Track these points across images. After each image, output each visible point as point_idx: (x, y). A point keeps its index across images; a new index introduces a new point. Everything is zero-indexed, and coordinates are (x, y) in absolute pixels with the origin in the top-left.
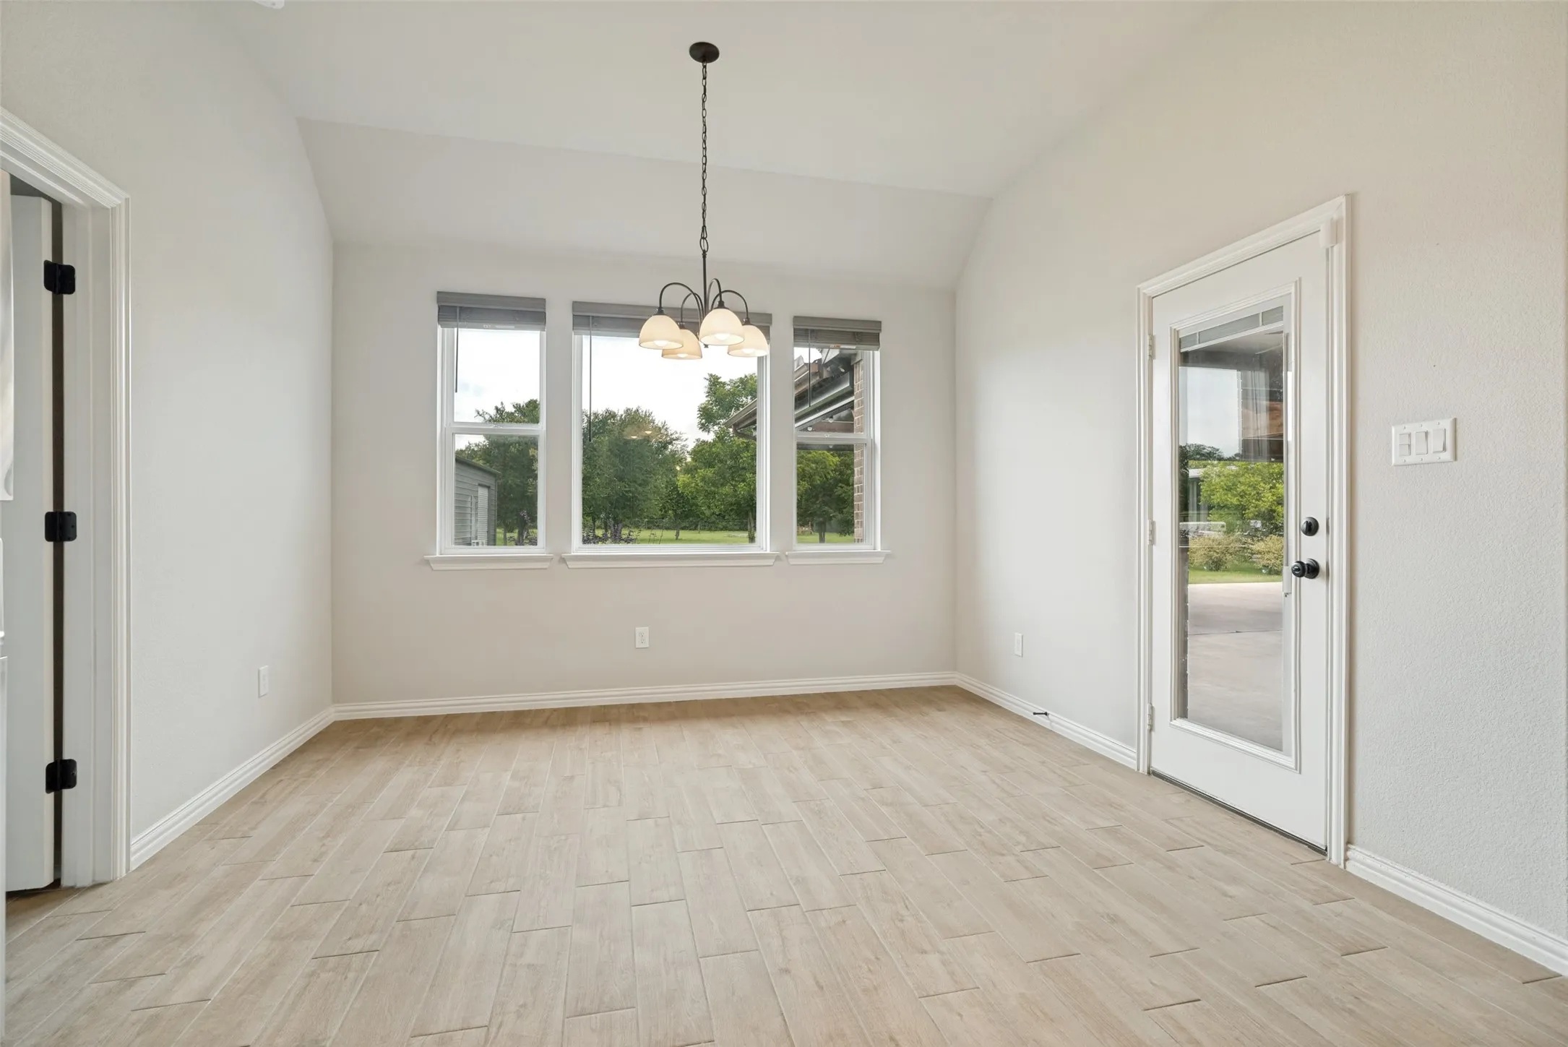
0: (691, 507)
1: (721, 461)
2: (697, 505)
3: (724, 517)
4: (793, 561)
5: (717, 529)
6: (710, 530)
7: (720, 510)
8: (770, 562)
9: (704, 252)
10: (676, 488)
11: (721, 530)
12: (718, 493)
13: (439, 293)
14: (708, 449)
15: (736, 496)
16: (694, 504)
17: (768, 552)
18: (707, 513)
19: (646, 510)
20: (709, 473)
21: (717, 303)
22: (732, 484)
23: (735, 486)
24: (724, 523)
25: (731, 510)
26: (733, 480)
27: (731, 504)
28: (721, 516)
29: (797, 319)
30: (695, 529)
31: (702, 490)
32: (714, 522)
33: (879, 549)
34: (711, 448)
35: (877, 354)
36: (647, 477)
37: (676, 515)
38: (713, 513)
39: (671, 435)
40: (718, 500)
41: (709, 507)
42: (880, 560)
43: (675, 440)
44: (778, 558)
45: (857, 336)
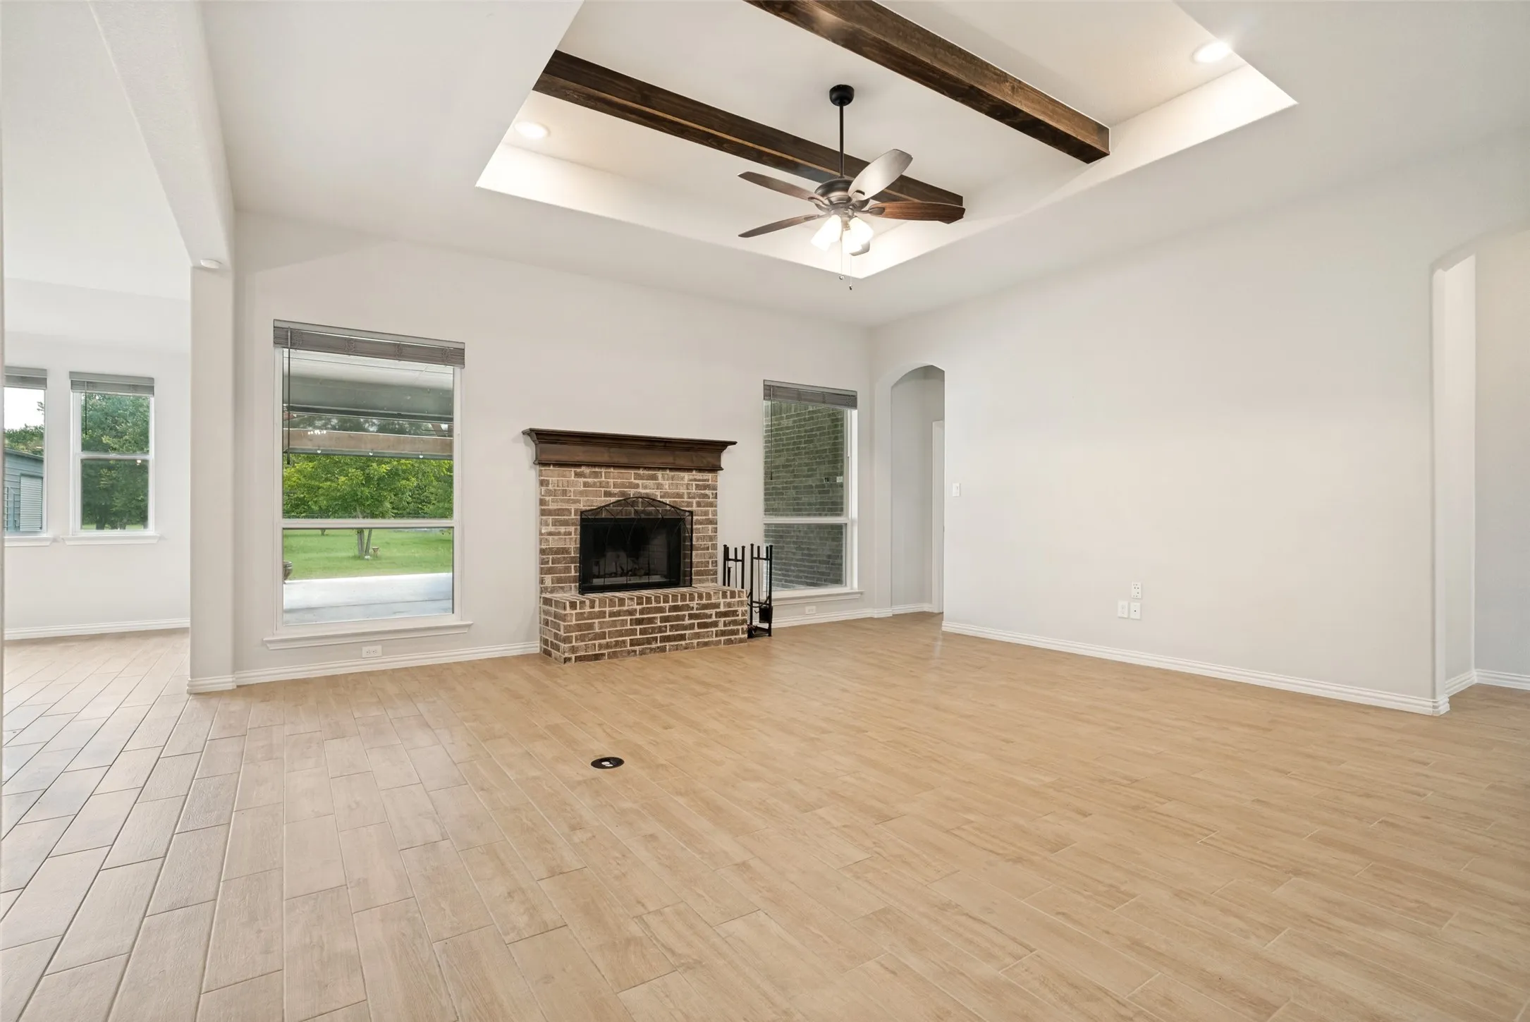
33: (153, 534)
42: (153, 541)
45: (135, 388)
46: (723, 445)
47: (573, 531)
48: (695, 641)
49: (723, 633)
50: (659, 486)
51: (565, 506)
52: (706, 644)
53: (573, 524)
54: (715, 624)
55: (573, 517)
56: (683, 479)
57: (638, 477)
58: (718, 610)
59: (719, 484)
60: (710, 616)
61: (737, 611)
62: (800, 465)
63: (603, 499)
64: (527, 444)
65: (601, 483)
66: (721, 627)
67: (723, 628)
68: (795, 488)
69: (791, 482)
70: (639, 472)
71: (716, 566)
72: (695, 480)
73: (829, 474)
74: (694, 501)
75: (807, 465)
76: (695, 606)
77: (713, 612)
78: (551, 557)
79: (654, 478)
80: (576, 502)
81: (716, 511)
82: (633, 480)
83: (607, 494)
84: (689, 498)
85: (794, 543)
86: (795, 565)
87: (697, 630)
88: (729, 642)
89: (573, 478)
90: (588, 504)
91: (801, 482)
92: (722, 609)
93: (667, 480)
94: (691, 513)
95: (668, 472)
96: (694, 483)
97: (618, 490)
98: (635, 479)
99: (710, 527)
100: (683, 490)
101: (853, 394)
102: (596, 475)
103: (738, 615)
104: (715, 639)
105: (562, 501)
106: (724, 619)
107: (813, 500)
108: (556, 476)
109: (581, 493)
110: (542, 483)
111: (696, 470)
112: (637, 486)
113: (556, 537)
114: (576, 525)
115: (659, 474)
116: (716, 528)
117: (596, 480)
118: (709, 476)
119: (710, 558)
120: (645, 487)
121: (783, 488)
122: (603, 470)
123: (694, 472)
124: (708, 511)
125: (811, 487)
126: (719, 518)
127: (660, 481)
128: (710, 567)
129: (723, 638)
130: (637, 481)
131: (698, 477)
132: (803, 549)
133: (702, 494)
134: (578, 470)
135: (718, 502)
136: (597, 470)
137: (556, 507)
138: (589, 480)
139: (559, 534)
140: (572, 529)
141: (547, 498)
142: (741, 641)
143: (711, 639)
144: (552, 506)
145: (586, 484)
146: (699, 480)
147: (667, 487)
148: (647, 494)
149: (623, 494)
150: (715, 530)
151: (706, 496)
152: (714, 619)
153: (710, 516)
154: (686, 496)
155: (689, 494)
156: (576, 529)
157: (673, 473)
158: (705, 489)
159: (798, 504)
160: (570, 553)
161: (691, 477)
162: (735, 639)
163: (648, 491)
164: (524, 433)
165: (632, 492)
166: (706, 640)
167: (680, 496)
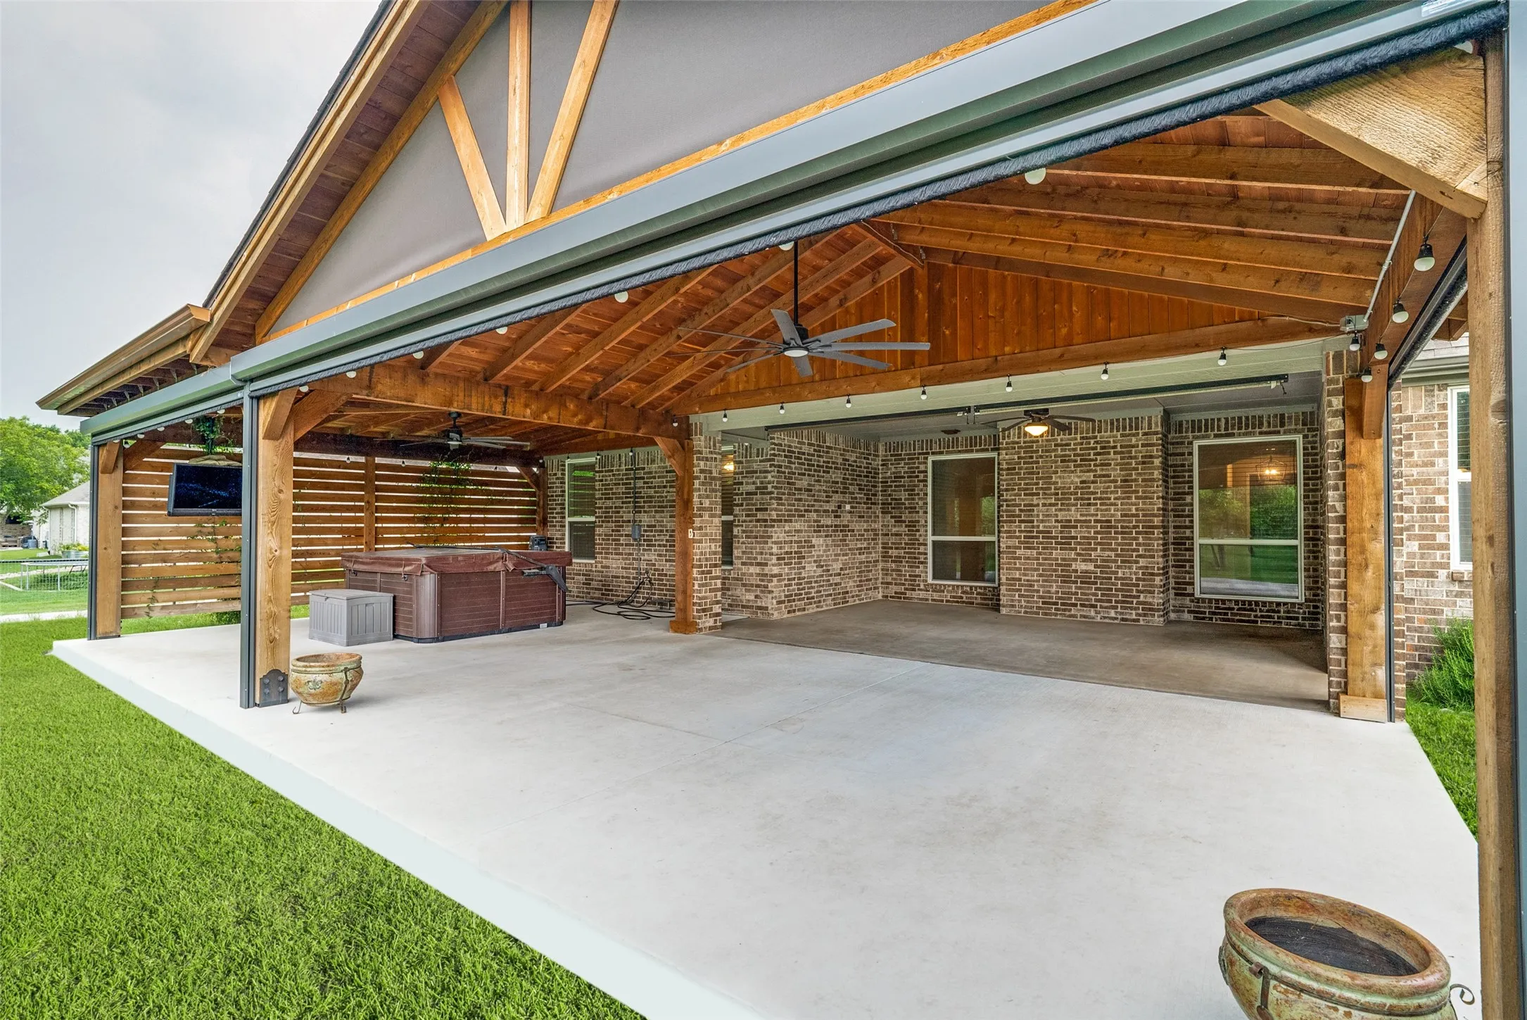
62: (819, 491)
68: (816, 511)
69: (813, 506)
73: (841, 502)
75: (825, 492)
85: (815, 561)
86: (816, 582)
91: (821, 506)
107: (829, 523)
121: (806, 511)
125: (828, 511)
132: (822, 566)
159: (818, 526)
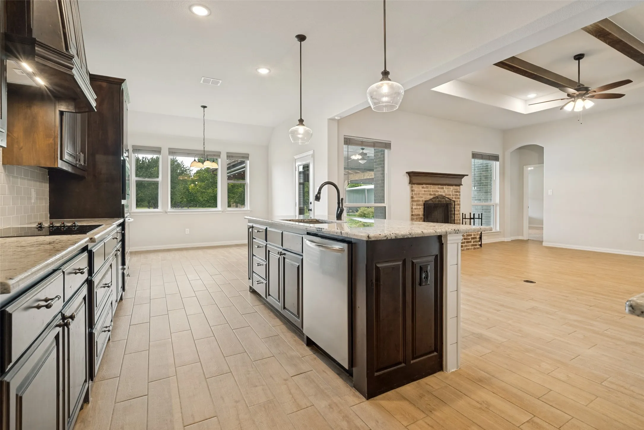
0: (194, 197)
1: (207, 180)
2: (197, 197)
3: (209, 202)
4: (227, 212)
5: (206, 207)
6: (203, 207)
7: (207, 199)
8: (221, 213)
9: (204, 148)
10: (188, 190)
11: (208, 207)
12: (206, 192)
13: (133, 146)
14: (202, 175)
15: (214, 194)
16: (196, 196)
17: (220, 210)
18: (202, 200)
19: (174, 199)
20: (203, 184)
21: (207, 160)
22: (212, 189)
23: (213, 189)
24: (209, 204)
25: (212, 199)
26: (212, 187)
27: (212, 197)
28: (208, 201)
29: (227, 153)
30: (196, 207)
31: (199, 191)
32: (204, 204)
33: (249, 209)
34: (203, 175)
35: (248, 161)
36: (175, 185)
37: (187, 200)
38: (204, 200)
39: (186, 168)
40: (206, 195)
41: (202, 198)
42: (249, 212)
43: (187, 170)
44: (223, 212)
45: (243, 157)
46: (463, 176)
47: (421, 208)
48: (465, 248)
49: (473, 245)
50: (444, 192)
51: (419, 199)
52: (468, 249)
53: (421, 205)
54: (470, 242)
55: (421, 203)
56: (451, 189)
57: (439, 188)
58: (472, 237)
59: (461, 191)
60: (469, 239)
61: (476, 237)
63: (429, 196)
64: (407, 177)
65: (428, 190)
66: (472, 243)
67: (473, 243)
70: (439, 186)
71: (460, 221)
72: (454, 189)
74: (454, 197)
76: (465, 235)
77: (470, 237)
78: (415, 217)
79: (443, 188)
80: (422, 197)
81: (460, 200)
82: (437, 189)
83: (430, 195)
84: (452, 196)
87: (466, 244)
88: (475, 249)
89: (421, 189)
90: (425, 198)
92: (473, 236)
93: (447, 189)
94: (454, 202)
95: (447, 186)
96: (454, 190)
97: (433, 193)
98: (438, 189)
99: (458, 206)
100: (451, 193)
101: (498, 156)
102: (427, 188)
103: (477, 239)
104: (471, 247)
105: (419, 197)
106: (473, 240)
108: (416, 188)
109: (424, 194)
110: (412, 191)
111: (455, 185)
112: (438, 192)
113: (417, 210)
114: (422, 206)
115: (444, 187)
116: (460, 207)
117: (427, 189)
118: (458, 187)
119: (458, 218)
120: (440, 192)
122: (429, 186)
123: (454, 186)
124: (458, 200)
126: (461, 203)
127: (445, 190)
128: (458, 222)
129: (473, 247)
130: (438, 190)
131: (455, 188)
133: (456, 194)
134: (423, 186)
135: (461, 198)
136: (427, 186)
137: (417, 199)
138: (426, 189)
139: (417, 209)
140: (421, 207)
141: (415, 196)
142: (478, 248)
143: (469, 247)
144: (416, 199)
145: (425, 191)
146: (455, 189)
147: (446, 192)
148: (441, 194)
149: (435, 195)
150: (460, 208)
151: (457, 195)
152: (470, 240)
153: (458, 203)
154: (452, 195)
155: (452, 194)
156: (422, 207)
157: (448, 187)
158: (457, 192)
160: (420, 216)
161: (453, 188)
162: (476, 247)
163: (441, 193)
164: (407, 173)
165: (437, 193)
166: (468, 248)
167: (450, 195)
